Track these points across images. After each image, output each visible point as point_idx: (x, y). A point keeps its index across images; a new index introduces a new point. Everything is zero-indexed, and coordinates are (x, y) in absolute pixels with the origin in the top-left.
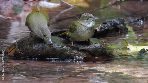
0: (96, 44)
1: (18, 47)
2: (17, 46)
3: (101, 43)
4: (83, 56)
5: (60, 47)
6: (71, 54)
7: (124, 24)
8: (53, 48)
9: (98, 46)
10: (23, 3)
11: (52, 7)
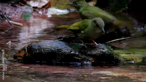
0: (103, 49)
1: (27, 52)
2: (27, 50)
3: (108, 49)
4: (91, 61)
5: (68, 52)
6: (79, 58)
7: (127, 29)
8: (62, 53)
9: (106, 52)
10: (32, 10)
11: (60, 14)
